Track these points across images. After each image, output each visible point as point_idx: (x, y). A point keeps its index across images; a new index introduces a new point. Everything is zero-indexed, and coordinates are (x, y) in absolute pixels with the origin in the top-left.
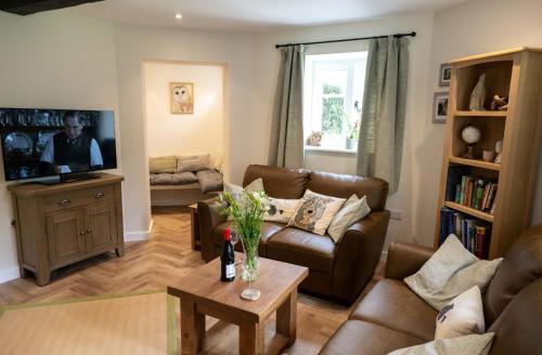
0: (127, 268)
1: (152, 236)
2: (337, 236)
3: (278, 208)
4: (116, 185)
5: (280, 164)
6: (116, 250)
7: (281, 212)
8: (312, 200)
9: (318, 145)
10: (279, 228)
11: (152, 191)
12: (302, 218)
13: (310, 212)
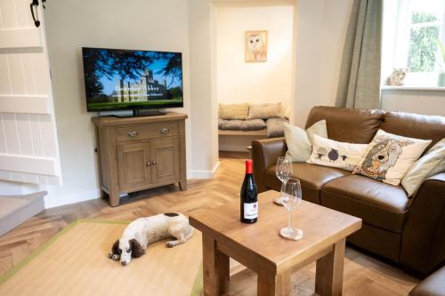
0: (185, 201)
1: (216, 176)
2: (412, 188)
3: (341, 153)
4: (181, 121)
5: (349, 105)
6: (179, 184)
7: (344, 158)
8: (385, 143)
9: (400, 85)
10: (339, 175)
11: (220, 136)
12: (371, 166)
13: (381, 158)
